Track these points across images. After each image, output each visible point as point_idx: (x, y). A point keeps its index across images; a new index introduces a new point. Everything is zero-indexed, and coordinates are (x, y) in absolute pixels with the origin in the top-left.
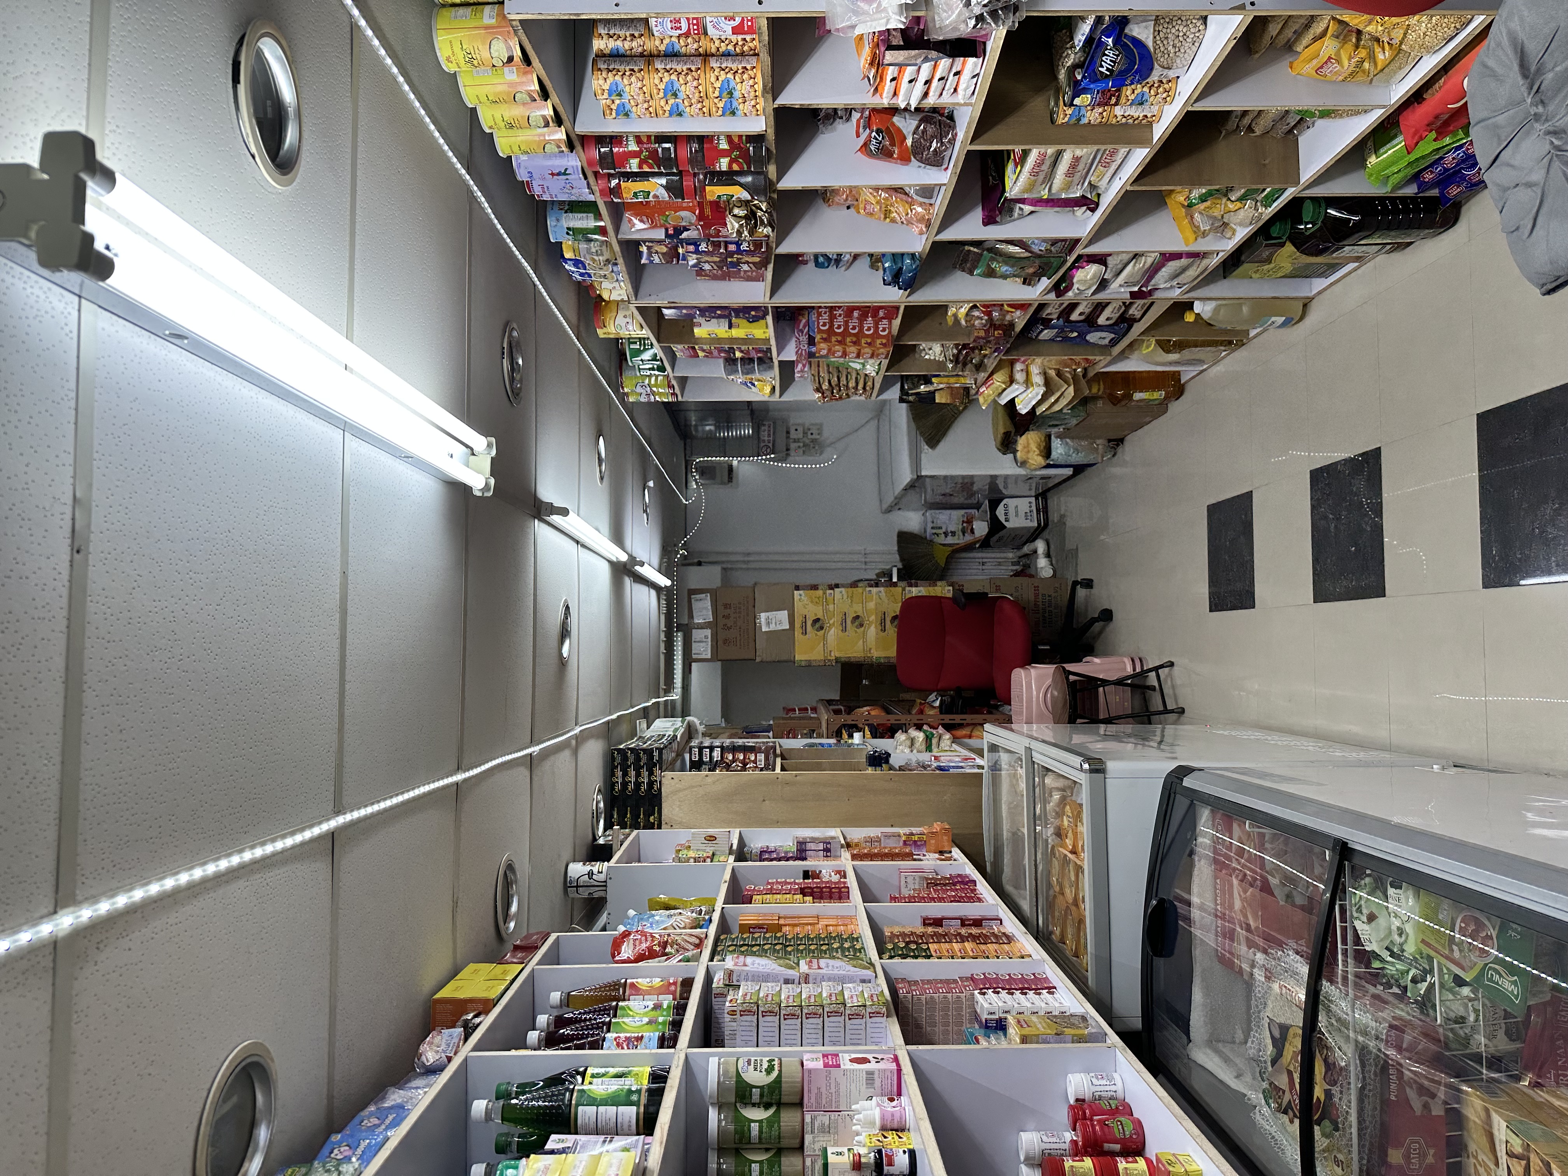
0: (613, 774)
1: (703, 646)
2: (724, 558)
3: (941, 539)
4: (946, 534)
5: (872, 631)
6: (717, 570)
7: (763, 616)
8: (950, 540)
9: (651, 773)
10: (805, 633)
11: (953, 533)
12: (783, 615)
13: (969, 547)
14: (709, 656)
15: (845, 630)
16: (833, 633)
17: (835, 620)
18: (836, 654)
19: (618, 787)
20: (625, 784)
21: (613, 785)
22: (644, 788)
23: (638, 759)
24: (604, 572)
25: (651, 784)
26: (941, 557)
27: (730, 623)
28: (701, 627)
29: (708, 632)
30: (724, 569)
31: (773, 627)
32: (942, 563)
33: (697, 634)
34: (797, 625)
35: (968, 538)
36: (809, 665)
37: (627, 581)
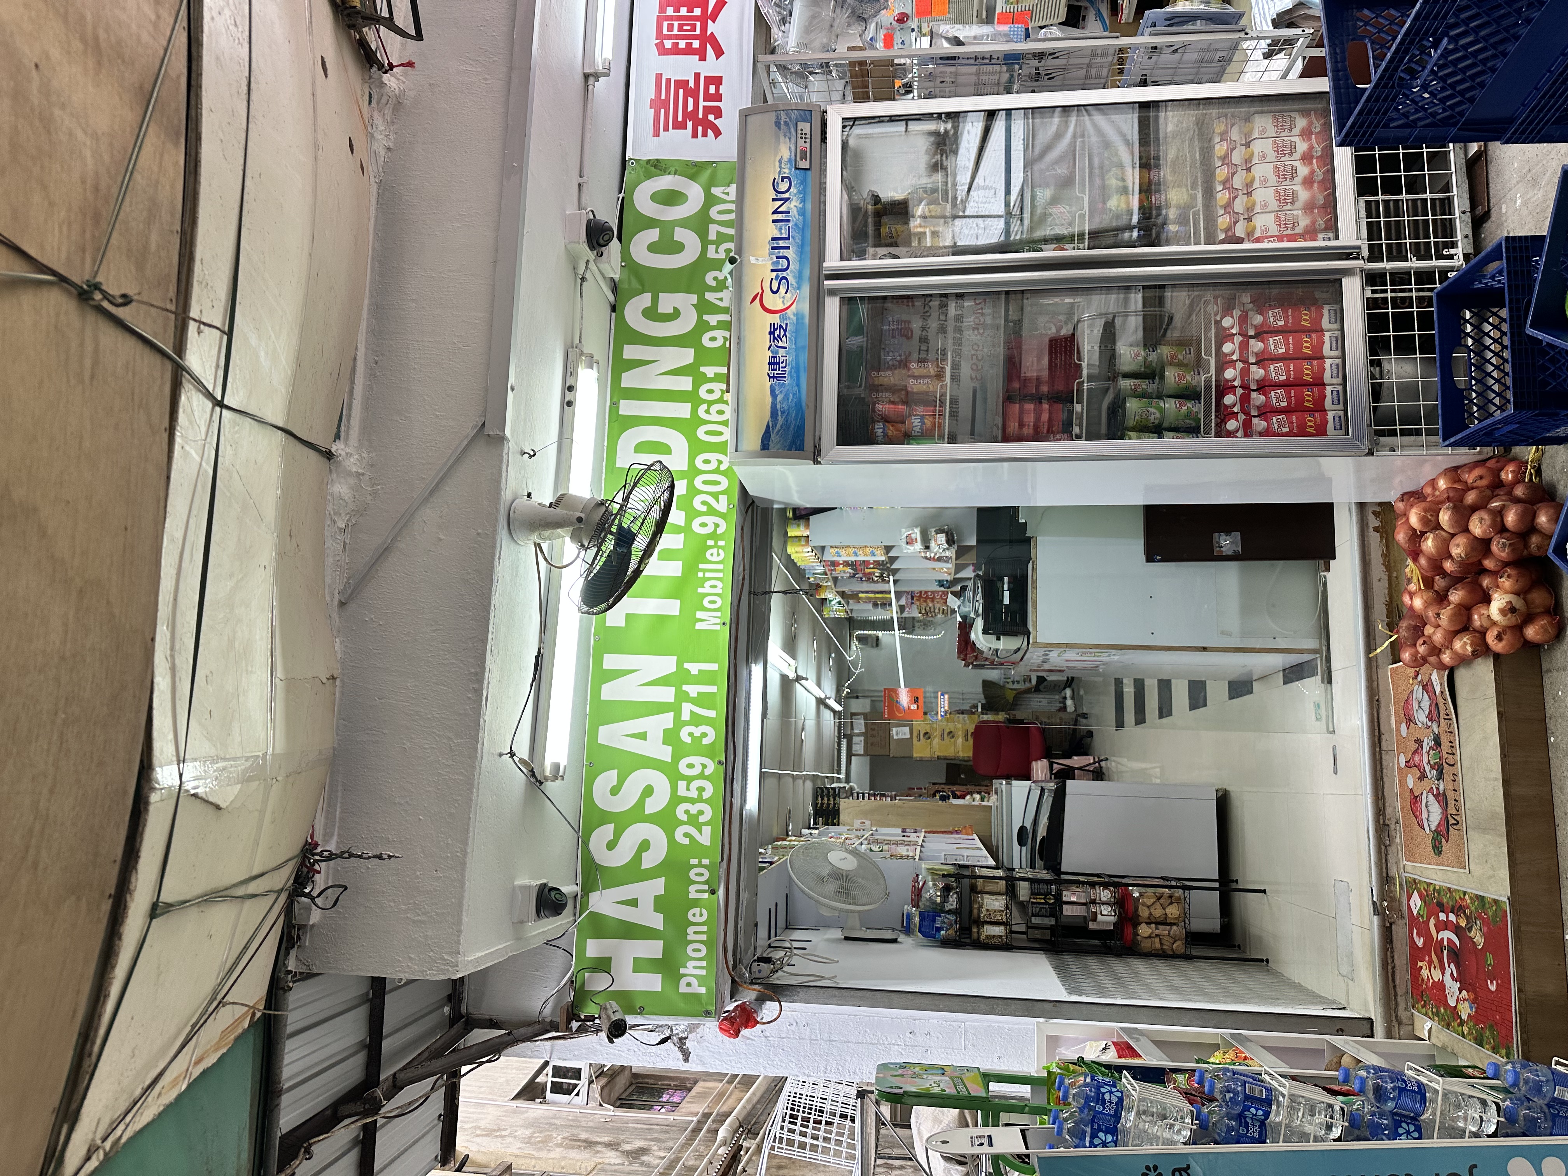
0: (817, 799)
1: (859, 746)
2: (872, 694)
3: (1011, 686)
4: (1013, 682)
5: (960, 741)
6: (867, 702)
7: (894, 729)
8: (1016, 686)
9: (835, 799)
10: (919, 740)
11: (1018, 682)
12: (907, 729)
13: (1028, 691)
14: (862, 752)
15: (943, 739)
16: (936, 741)
17: (937, 733)
18: (937, 754)
19: (819, 805)
20: (822, 804)
21: (817, 804)
22: (831, 806)
23: (829, 792)
24: (813, 703)
25: (835, 804)
26: (1010, 696)
27: (875, 733)
28: (858, 735)
29: (862, 738)
30: (872, 701)
31: (900, 736)
32: (1011, 700)
33: (855, 739)
34: (915, 734)
35: (1028, 685)
36: (921, 760)
37: (822, 707)
